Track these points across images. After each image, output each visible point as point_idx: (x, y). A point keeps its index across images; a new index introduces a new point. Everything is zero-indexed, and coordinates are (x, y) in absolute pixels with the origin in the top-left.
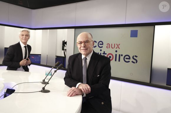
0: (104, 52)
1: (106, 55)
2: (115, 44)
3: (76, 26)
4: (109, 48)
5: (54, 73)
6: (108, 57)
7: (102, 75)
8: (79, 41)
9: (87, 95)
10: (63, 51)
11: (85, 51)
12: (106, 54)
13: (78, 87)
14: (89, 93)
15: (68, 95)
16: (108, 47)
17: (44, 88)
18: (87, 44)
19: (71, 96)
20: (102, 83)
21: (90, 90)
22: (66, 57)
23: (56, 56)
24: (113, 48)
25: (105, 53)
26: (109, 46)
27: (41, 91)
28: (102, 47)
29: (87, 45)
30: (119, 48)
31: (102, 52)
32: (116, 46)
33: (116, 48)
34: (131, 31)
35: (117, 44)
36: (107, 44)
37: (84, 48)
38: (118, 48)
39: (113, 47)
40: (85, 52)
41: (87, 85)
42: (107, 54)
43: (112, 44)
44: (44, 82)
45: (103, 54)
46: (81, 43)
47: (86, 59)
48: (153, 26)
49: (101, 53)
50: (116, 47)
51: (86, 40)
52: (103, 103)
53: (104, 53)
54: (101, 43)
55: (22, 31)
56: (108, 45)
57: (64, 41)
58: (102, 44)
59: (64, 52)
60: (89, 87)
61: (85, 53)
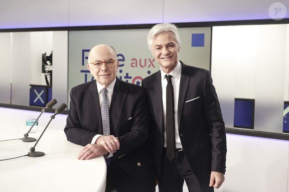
0: (127, 74)
1: (130, 81)
2: (145, 60)
3: (70, 26)
4: (136, 66)
5: (51, 120)
6: (135, 83)
7: (136, 117)
8: (96, 61)
9: (114, 154)
10: (43, 75)
11: (106, 78)
12: (130, 78)
13: (96, 143)
14: (117, 150)
15: (79, 157)
16: (134, 65)
17: (33, 149)
18: (109, 65)
19: (85, 159)
20: (137, 130)
21: (118, 144)
22: (51, 87)
23: (31, 85)
24: (142, 67)
25: (129, 76)
26: (135, 63)
27: (27, 155)
28: (123, 65)
29: (111, 68)
30: (154, 67)
31: (123, 75)
32: (148, 63)
33: (149, 67)
35: (149, 60)
36: (132, 60)
37: (106, 73)
38: (152, 66)
39: (143, 64)
40: (106, 80)
41: (112, 136)
42: (133, 78)
43: (140, 60)
44: (27, 139)
45: (125, 77)
46: (99, 63)
47: (106, 91)
48: (210, 28)
49: (121, 77)
50: (148, 65)
51: (108, 59)
52: (139, 164)
53: (127, 76)
54: (120, 58)
56: (134, 61)
57: (45, 54)
58: (123, 60)
59: (46, 76)
60: (116, 140)
61: (107, 82)
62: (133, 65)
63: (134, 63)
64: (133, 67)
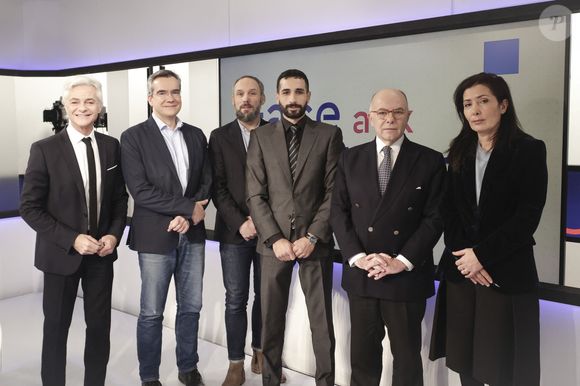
4: (367, 131)
11: (390, 133)
16: (361, 127)
26: (363, 122)
30: (410, 131)
34: (487, 45)
36: (357, 116)
37: (391, 127)
54: (329, 111)
55: (74, 86)
56: (361, 119)
58: (336, 117)
62: (359, 127)
63: (361, 123)
64: (361, 131)
